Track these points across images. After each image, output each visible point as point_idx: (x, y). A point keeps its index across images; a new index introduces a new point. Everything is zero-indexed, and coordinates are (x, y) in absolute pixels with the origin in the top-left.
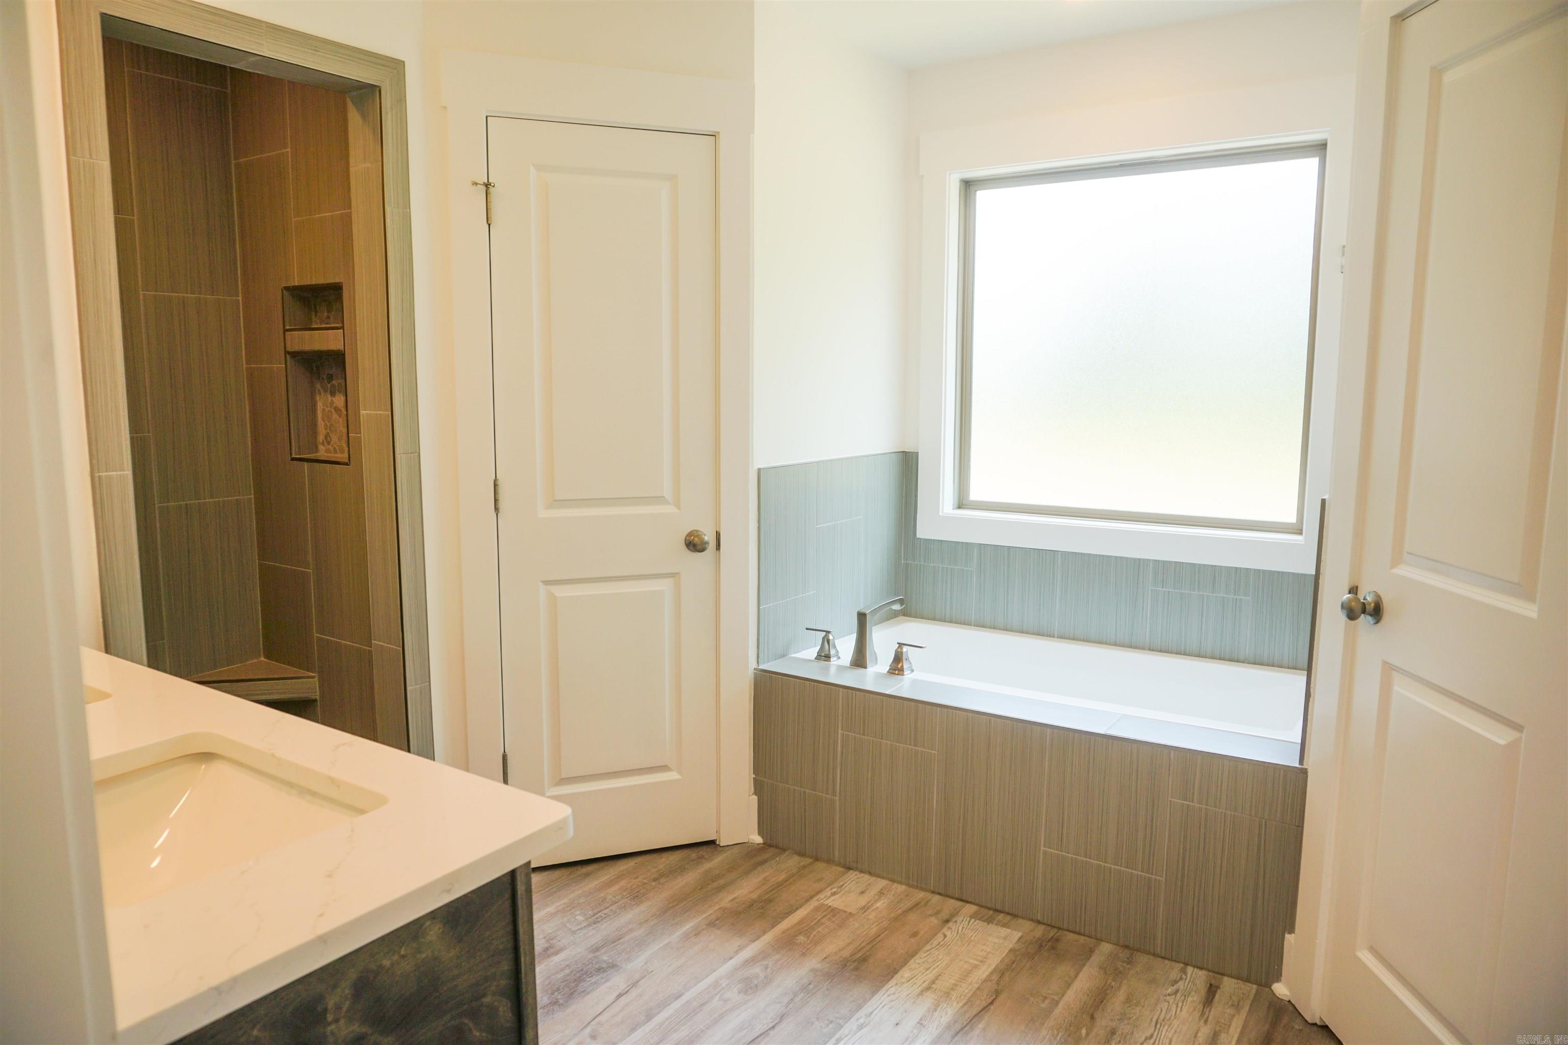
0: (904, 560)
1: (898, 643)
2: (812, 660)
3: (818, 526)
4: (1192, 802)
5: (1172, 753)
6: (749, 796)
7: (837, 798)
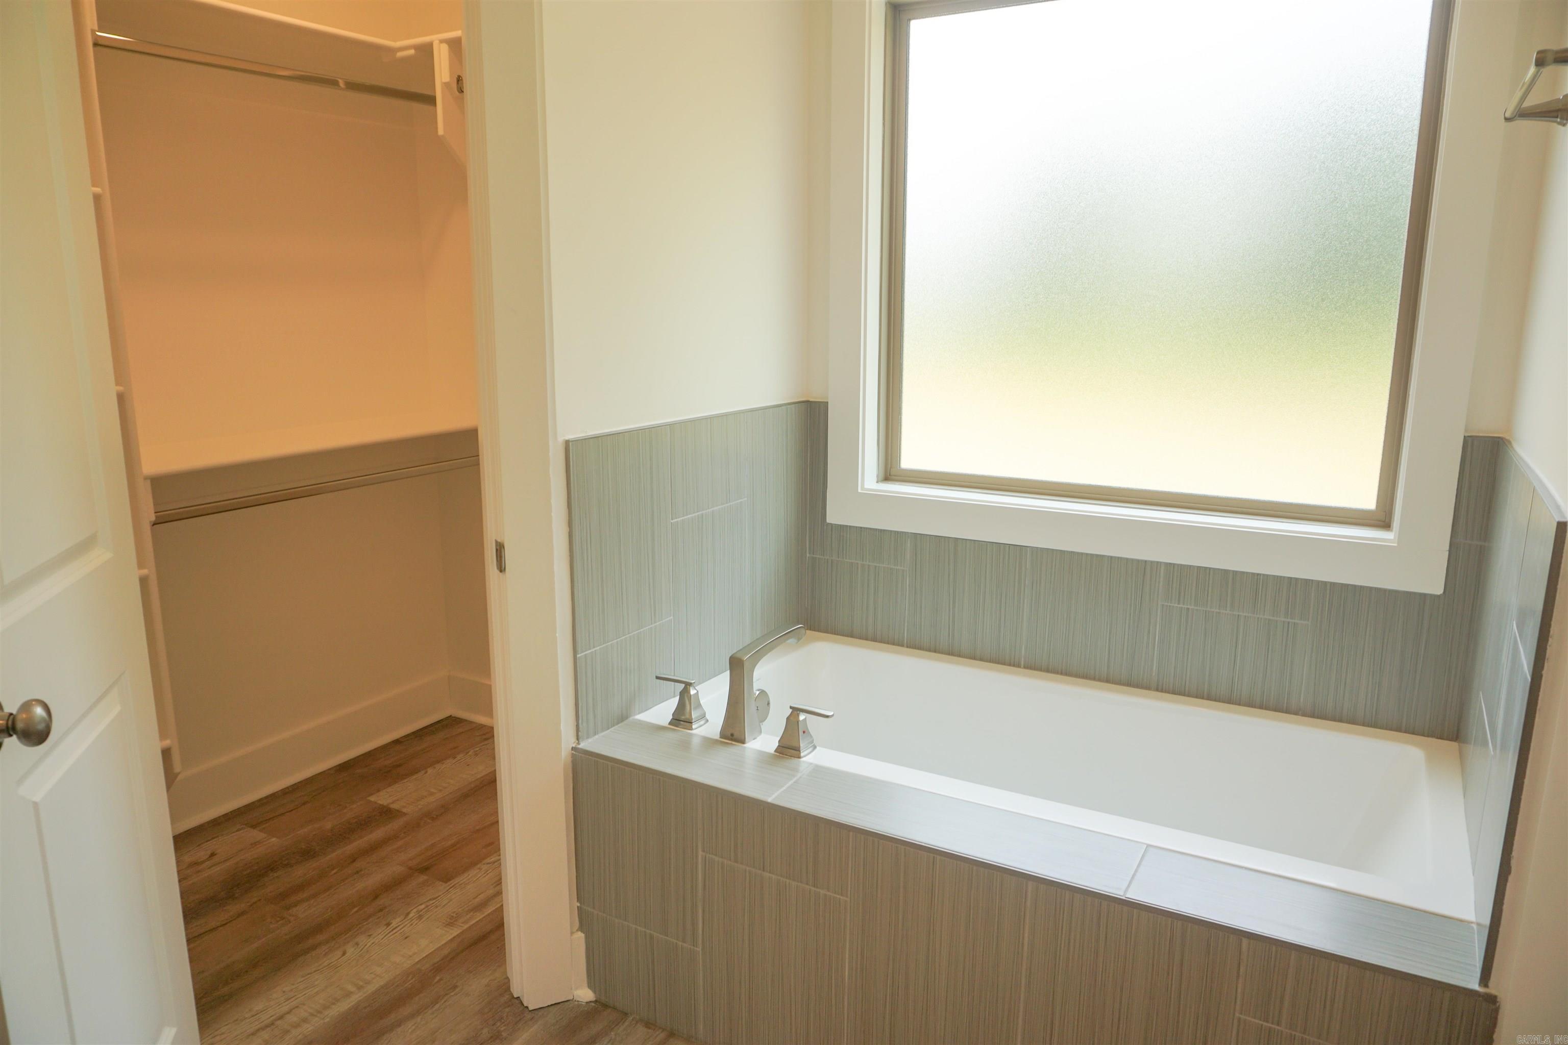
0: (810, 554)
1: (791, 707)
2: (662, 728)
3: (673, 521)
4: (1278, 1025)
5: (1245, 941)
6: (572, 933)
7: (699, 949)
